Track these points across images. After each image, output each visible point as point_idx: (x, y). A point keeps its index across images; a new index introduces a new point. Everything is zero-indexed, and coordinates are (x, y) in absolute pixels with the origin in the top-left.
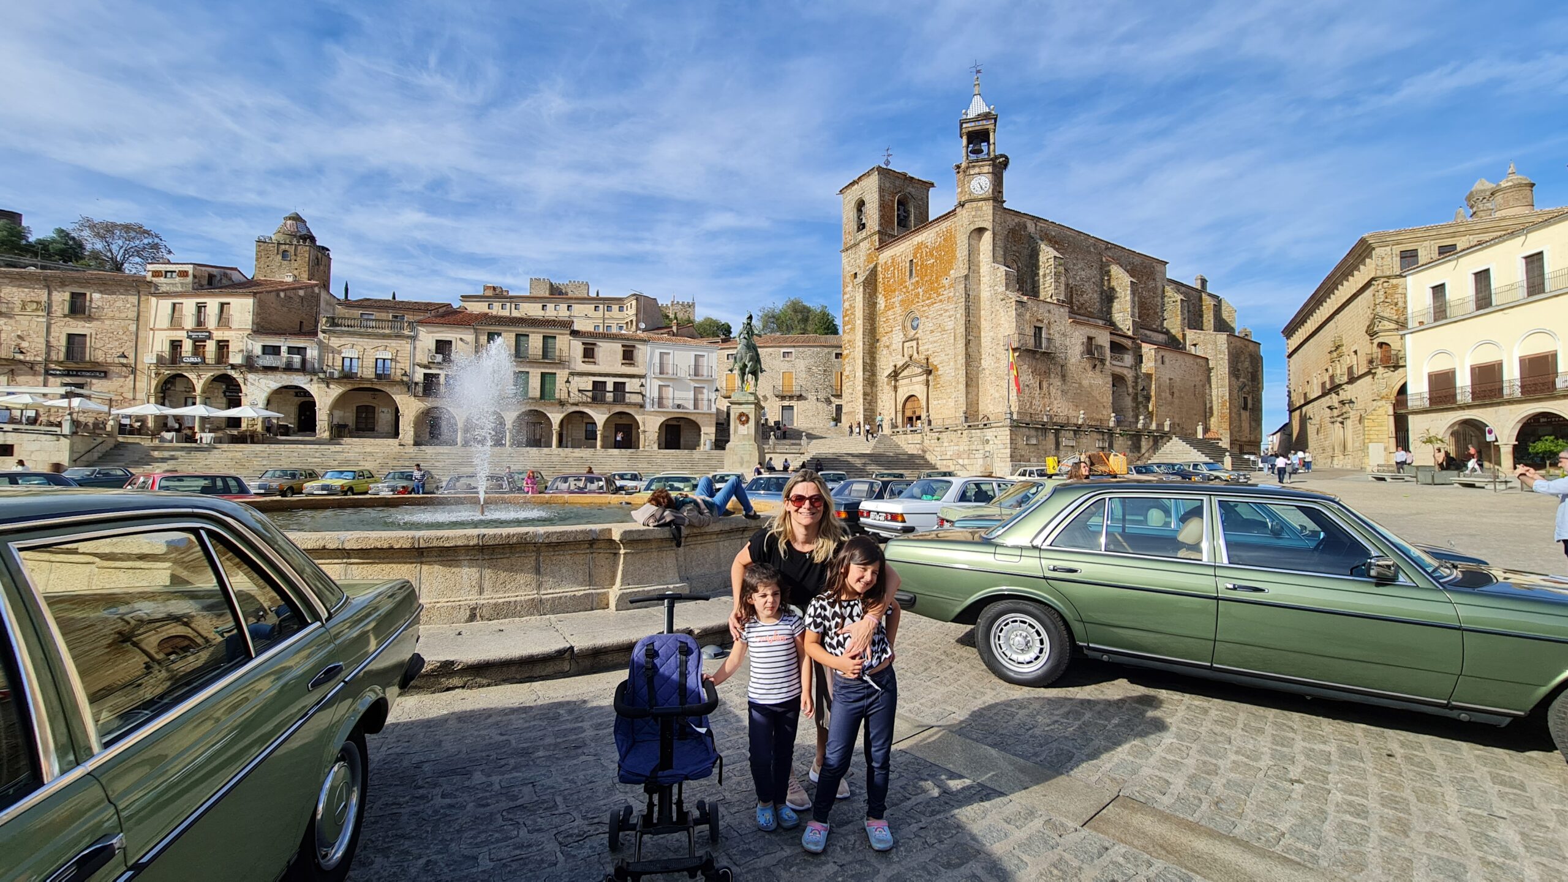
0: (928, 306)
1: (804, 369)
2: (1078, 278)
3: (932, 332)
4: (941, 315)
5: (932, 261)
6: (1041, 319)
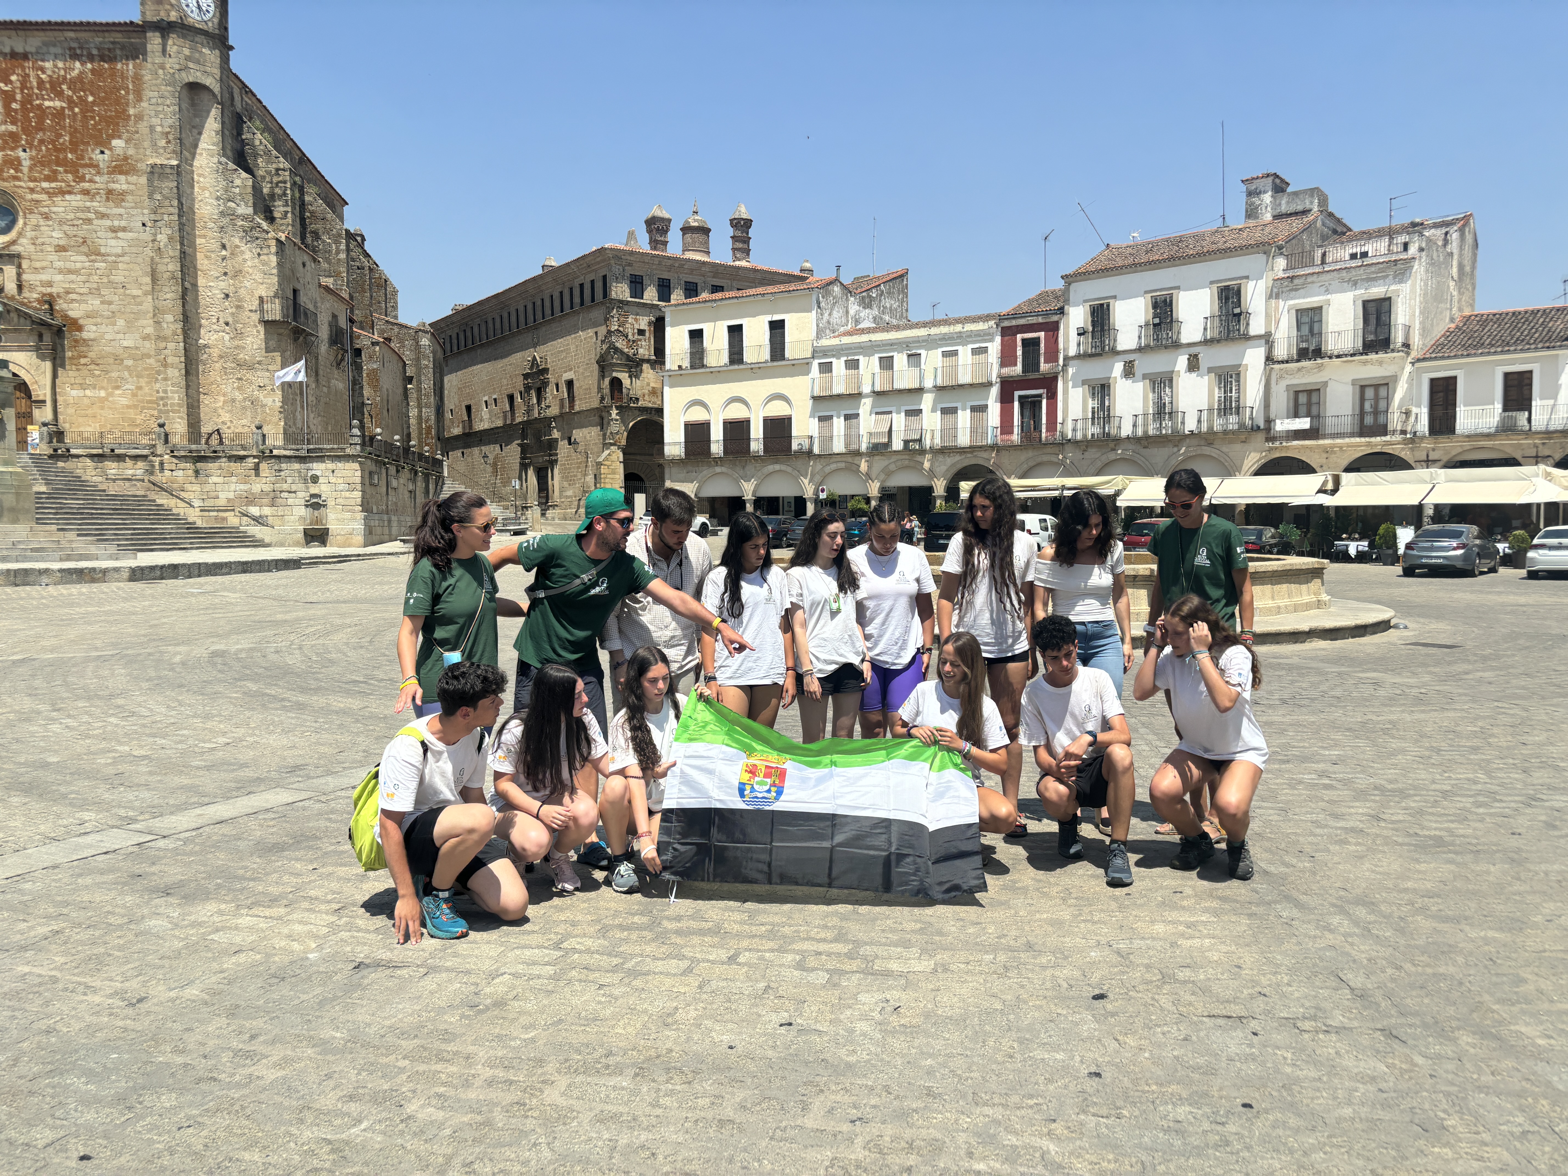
3: (60, 249)
4: (89, 221)
5: (58, 104)
6: (297, 276)
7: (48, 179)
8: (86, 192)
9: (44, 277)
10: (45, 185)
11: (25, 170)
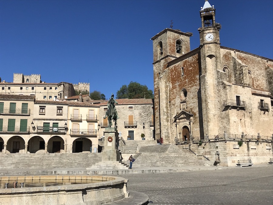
0: (191, 87)
1: (138, 114)
2: (255, 74)
3: (193, 98)
5: (191, 68)
6: (239, 93)
7: (190, 84)
8: (196, 85)
9: (190, 105)
10: (190, 85)
11: (187, 83)
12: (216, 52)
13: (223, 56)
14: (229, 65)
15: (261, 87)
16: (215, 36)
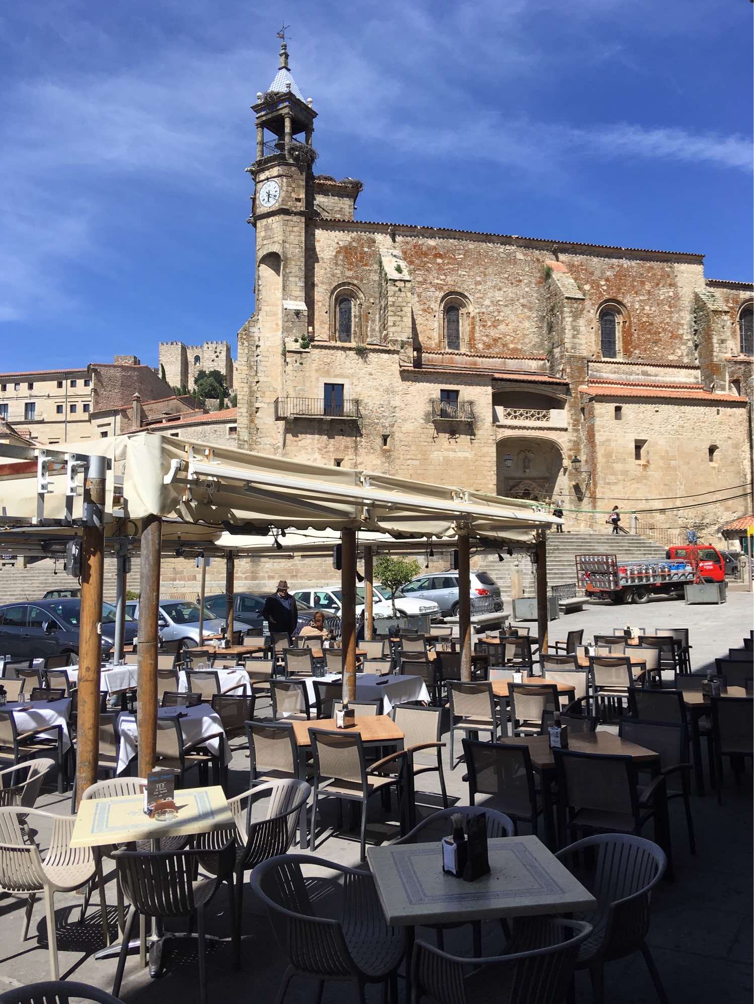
2: (487, 302)
6: (338, 371)
12: (284, 242)
13: (338, 252)
14: (362, 281)
15: (511, 346)
16: (285, 188)
